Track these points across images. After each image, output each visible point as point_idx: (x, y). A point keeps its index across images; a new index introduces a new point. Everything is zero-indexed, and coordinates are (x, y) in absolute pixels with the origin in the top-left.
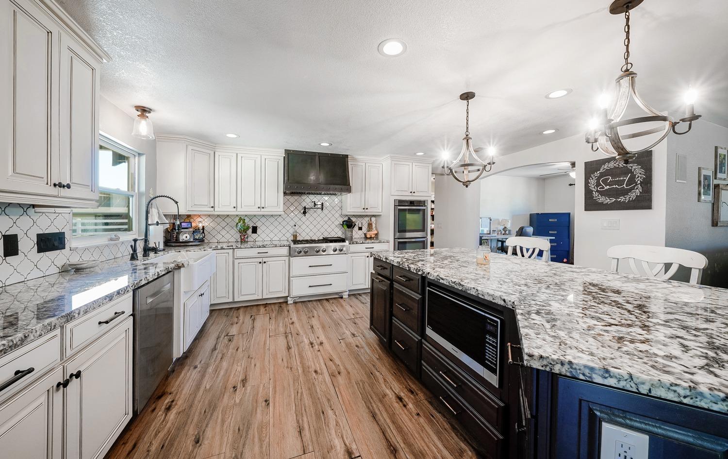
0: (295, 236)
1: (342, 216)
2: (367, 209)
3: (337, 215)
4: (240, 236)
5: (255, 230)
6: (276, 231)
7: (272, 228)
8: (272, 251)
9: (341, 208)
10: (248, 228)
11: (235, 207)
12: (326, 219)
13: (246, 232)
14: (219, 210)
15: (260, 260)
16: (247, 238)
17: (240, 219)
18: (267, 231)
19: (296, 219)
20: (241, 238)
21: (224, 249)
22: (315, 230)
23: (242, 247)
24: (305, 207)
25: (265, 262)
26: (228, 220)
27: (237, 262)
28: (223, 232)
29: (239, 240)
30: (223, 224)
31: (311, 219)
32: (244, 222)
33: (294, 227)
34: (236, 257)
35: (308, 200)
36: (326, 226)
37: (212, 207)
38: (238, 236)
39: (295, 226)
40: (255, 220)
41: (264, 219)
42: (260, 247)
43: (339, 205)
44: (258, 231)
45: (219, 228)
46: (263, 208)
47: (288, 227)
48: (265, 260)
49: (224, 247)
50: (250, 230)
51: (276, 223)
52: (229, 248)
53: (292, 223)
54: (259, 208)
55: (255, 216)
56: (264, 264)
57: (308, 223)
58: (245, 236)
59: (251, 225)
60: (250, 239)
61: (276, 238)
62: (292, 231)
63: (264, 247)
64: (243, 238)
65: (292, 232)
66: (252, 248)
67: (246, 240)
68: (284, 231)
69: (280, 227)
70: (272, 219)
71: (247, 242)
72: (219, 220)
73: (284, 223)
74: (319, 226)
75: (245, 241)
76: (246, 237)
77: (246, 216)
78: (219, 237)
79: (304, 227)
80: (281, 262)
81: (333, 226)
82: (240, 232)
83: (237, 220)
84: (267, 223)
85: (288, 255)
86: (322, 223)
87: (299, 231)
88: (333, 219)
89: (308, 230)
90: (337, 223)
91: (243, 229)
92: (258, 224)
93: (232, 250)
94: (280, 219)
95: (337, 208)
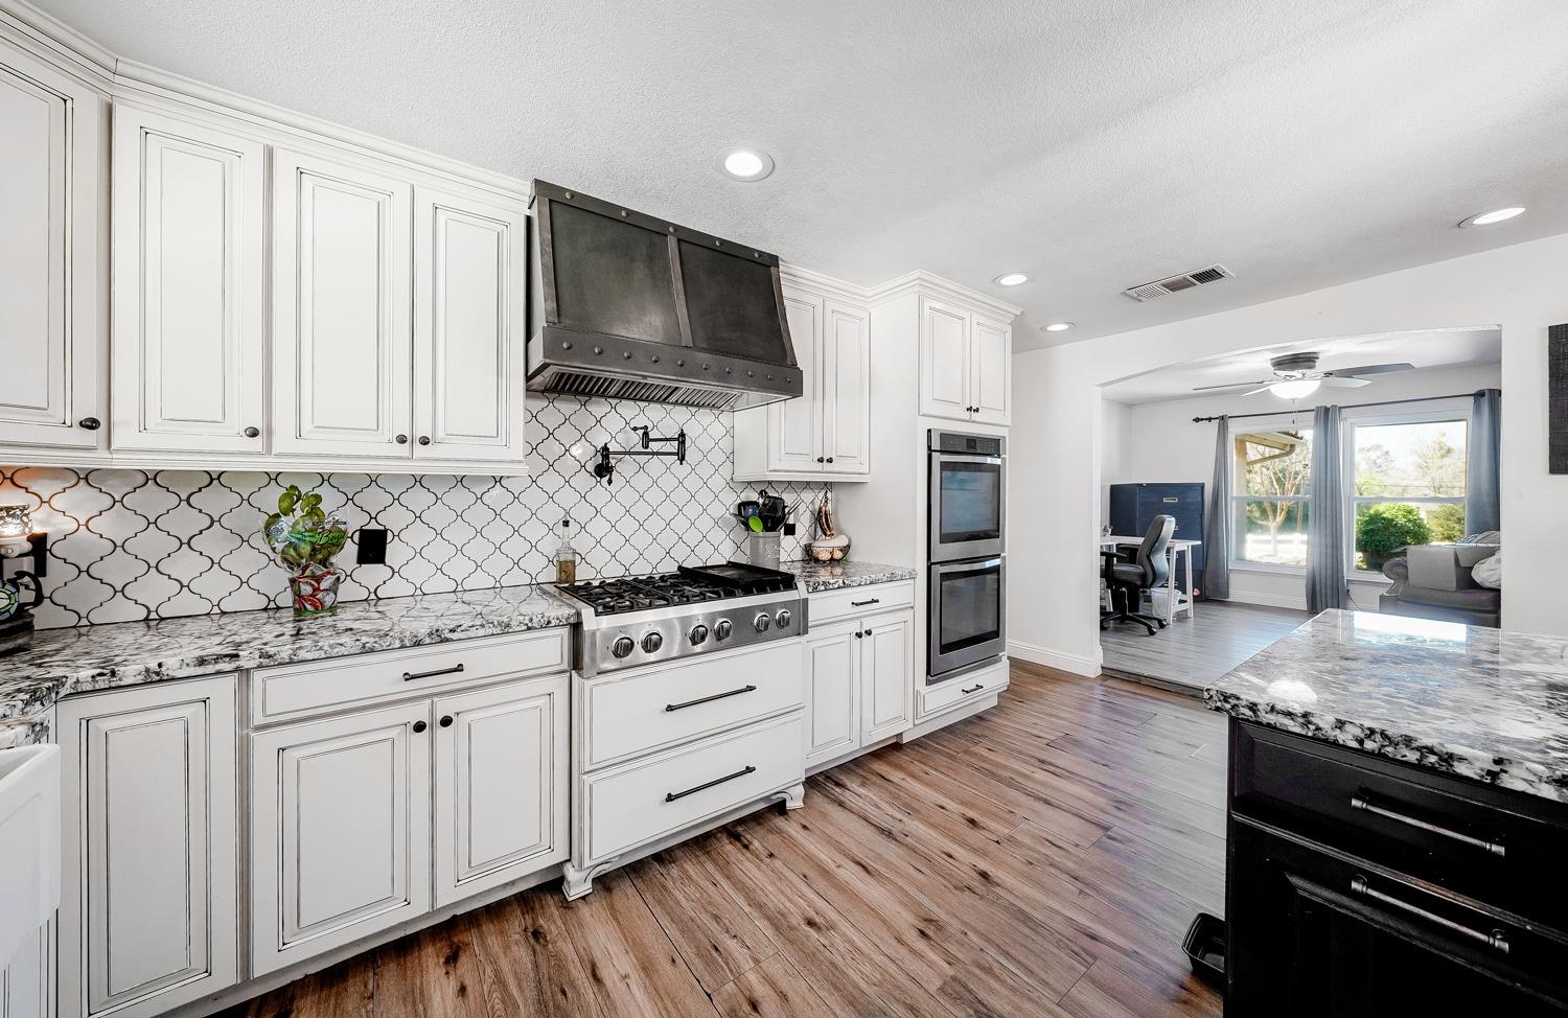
0: (566, 569)
1: (732, 483)
2: (830, 461)
3: (717, 482)
4: (293, 581)
5: (373, 547)
6: (479, 549)
7: (459, 534)
8: (482, 658)
9: (731, 457)
10: (336, 544)
11: (254, 433)
12: (681, 496)
13: (324, 562)
14: (144, 441)
15: (420, 712)
16: (334, 589)
17: (292, 495)
18: (439, 551)
19: (567, 498)
20: (298, 595)
21: (174, 679)
22: (641, 540)
23: (303, 654)
24: (605, 448)
25: (446, 722)
26: (214, 501)
27: (264, 746)
28: (186, 565)
29: (286, 599)
30: (185, 522)
31: (627, 496)
32: (314, 510)
33: (560, 529)
34: (258, 720)
35: (614, 423)
36: (680, 524)
37: (91, 424)
38: (276, 581)
39: (566, 524)
40: (373, 499)
41: (418, 499)
42: (418, 644)
43: (725, 444)
44: (392, 550)
45: (152, 544)
46: (425, 442)
47: (534, 531)
48: (444, 708)
49: (172, 666)
50: (351, 549)
51: (479, 515)
52: (210, 669)
53: (553, 514)
54: (402, 440)
55: (373, 480)
56: (442, 732)
57: (613, 511)
58: (319, 579)
59: (355, 522)
60: (346, 591)
61: (481, 580)
62: (550, 546)
63: (439, 638)
64: (306, 590)
65: (550, 551)
66: (372, 651)
67: (329, 599)
68: (516, 547)
69: (498, 532)
70: (459, 498)
71: (333, 610)
72: (152, 500)
73: (515, 514)
74: (655, 525)
75: (319, 607)
76: (324, 585)
77: (325, 479)
78: (154, 592)
79: (598, 527)
80: (534, 703)
81: (705, 523)
82: (291, 565)
83: (271, 500)
84: (438, 516)
85: (565, 666)
86: (668, 510)
87: (582, 544)
88: (705, 497)
89: (613, 541)
90: (718, 510)
91: (306, 549)
92: (391, 520)
93: (232, 680)
94: (496, 495)
95: (717, 457)
